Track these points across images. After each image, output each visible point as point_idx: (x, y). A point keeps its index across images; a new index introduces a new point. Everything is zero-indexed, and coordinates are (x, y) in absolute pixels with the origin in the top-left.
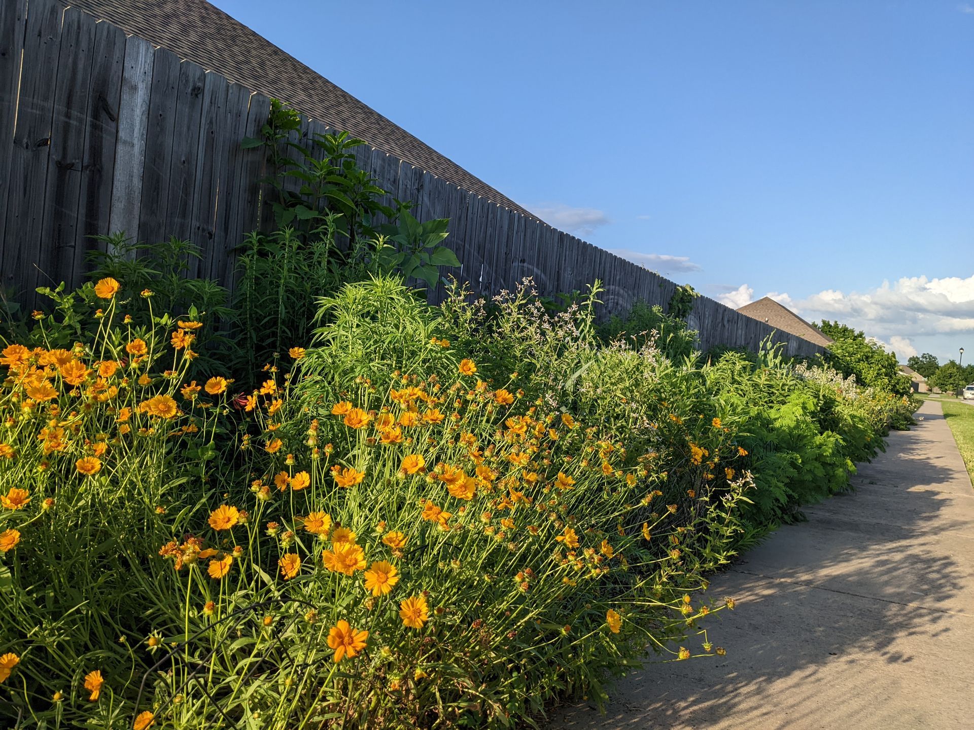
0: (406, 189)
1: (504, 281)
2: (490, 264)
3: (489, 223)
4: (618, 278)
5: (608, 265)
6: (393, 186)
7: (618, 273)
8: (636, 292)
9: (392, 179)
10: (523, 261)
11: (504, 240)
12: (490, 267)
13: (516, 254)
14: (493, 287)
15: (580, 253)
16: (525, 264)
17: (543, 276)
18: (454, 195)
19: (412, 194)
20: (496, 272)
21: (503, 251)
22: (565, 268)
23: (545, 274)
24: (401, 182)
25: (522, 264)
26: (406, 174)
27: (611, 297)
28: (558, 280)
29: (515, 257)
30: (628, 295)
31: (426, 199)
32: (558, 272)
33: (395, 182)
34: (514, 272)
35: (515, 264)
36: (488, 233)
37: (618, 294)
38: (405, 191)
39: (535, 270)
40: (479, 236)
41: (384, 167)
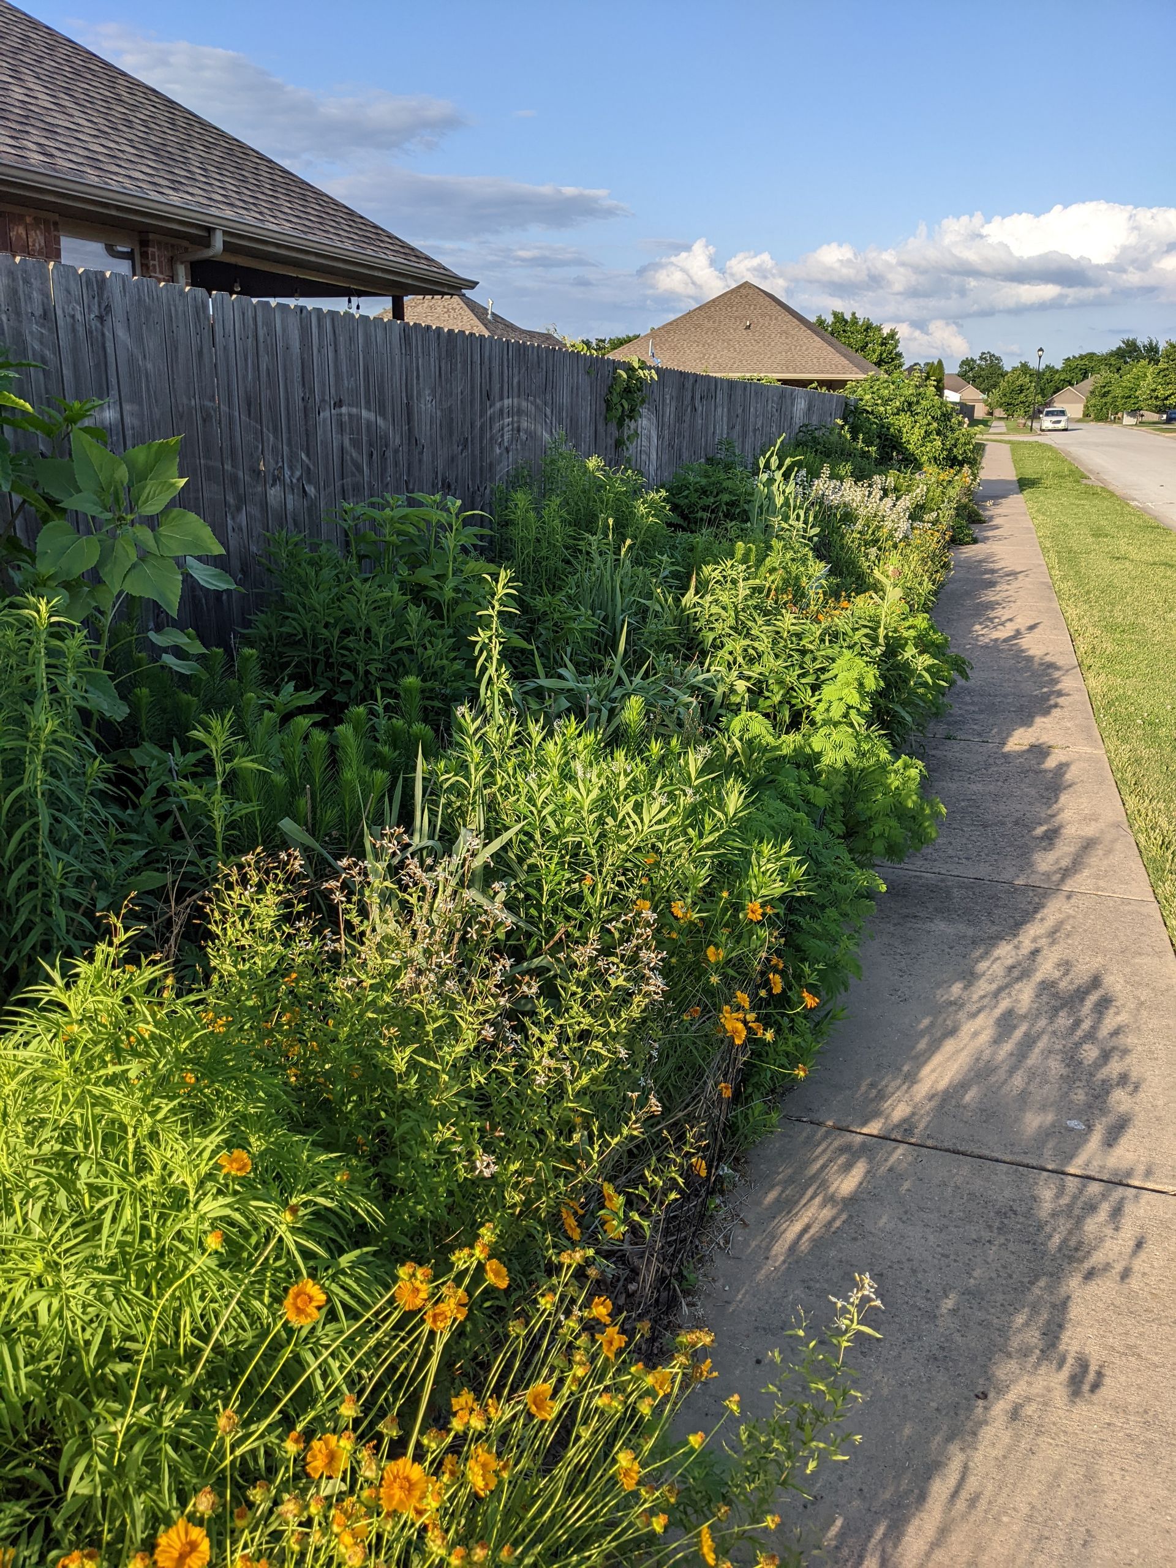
0: (73, 326)
1: (308, 455)
2: (276, 430)
3: (261, 346)
4: (516, 380)
5: (496, 364)
6: (43, 326)
7: (516, 371)
8: (548, 397)
9: (39, 312)
10: (339, 404)
11: (297, 374)
12: (276, 438)
13: (323, 393)
14: (287, 473)
15: (444, 354)
16: (344, 410)
17: (380, 421)
18: (180, 309)
19: (89, 332)
20: (289, 444)
21: (298, 393)
22: (419, 393)
23: (383, 415)
24: (59, 312)
25: (338, 410)
26: (69, 292)
27: (507, 420)
28: (409, 421)
29: (323, 400)
30: (537, 407)
31: (121, 333)
32: (408, 404)
33: (47, 315)
34: (325, 432)
35: (326, 414)
36: (263, 367)
37: (520, 412)
38: (74, 330)
39: (364, 413)
40: (245, 377)
41: (15, 292)
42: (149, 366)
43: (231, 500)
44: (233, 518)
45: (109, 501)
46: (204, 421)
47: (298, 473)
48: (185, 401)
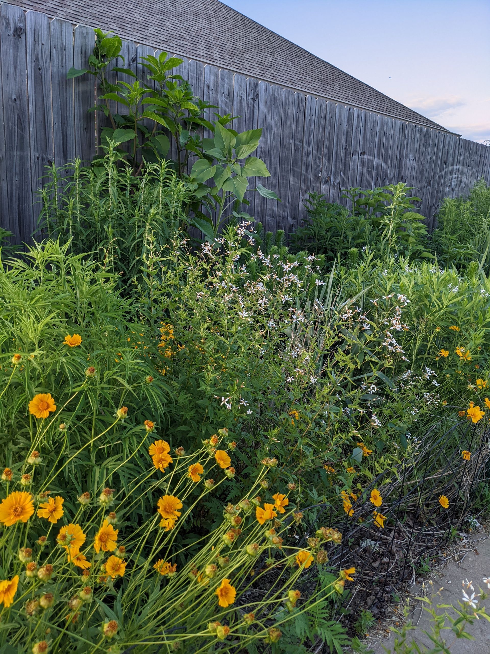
0: (241, 101)
1: (344, 174)
2: (329, 160)
3: (327, 121)
4: (462, 158)
5: (451, 148)
6: (227, 98)
7: (463, 153)
8: (480, 169)
9: (226, 92)
10: (363, 153)
11: (343, 136)
12: (329, 163)
13: (356, 147)
14: (332, 180)
15: (423, 139)
16: (365, 156)
17: (384, 165)
18: (291, 101)
19: (247, 105)
20: (335, 167)
21: (343, 145)
22: (406, 155)
23: (386, 162)
24: (235, 94)
25: (362, 156)
26: (241, 86)
27: (454, 176)
28: (400, 167)
29: (356, 151)
30: (473, 173)
31: (262, 107)
32: (400, 160)
33: (230, 94)
34: (354, 164)
35: (355, 157)
36: (327, 131)
37: (462, 173)
38: (241, 102)
39: (376, 160)
40: (317, 135)
41: (217, 82)
42: (273, 123)
43: (303, 187)
44: (303, 195)
45: (226, 152)
46: (295, 150)
47: (338, 181)
48: (287, 140)
